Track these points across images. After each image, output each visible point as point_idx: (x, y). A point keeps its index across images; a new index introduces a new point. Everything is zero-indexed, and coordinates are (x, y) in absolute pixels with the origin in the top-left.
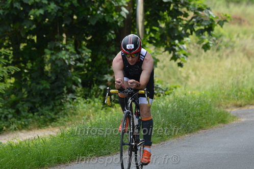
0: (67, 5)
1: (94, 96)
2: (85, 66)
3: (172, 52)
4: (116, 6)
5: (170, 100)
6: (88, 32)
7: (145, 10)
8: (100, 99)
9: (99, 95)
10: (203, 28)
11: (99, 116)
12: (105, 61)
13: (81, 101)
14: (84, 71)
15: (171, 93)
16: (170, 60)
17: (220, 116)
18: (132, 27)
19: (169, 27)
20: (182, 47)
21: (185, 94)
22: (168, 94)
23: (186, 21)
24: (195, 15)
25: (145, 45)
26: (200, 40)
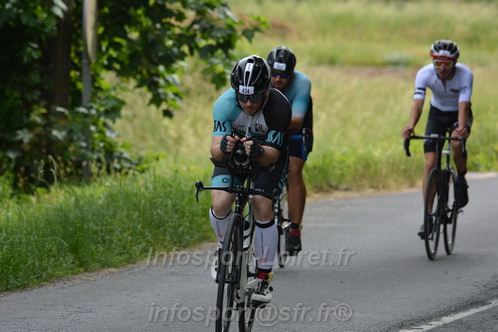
3: (153, 89)
5: (146, 183)
7: (100, 5)
8: (8, 177)
9: (5, 170)
10: (212, 42)
12: (20, 102)
15: (148, 169)
16: (149, 105)
18: (74, 36)
19: (146, 39)
20: (170, 80)
21: (176, 172)
22: (143, 171)
23: (181, 29)
24: (199, 17)
25: (98, 75)
26: (207, 66)
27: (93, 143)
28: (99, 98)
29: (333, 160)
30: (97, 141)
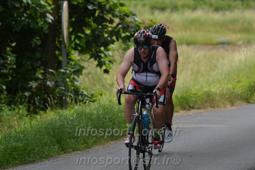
1: (18, 103)
2: (9, 73)
3: (98, 59)
4: (40, 13)
5: (95, 107)
6: (12, 39)
7: (70, 17)
8: (25, 106)
9: (24, 102)
10: (128, 34)
11: (23, 123)
12: (30, 67)
13: (6, 108)
14: (8, 78)
15: (96, 100)
16: (97, 67)
18: (57, 33)
19: (94, 34)
20: (107, 54)
21: (110, 101)
22: (94, 101)
23: (112, 28)
24: (121, 22)
25: (70, 52)
26: (126, 46)
27: (68, 88)
28: (71, 64)
29: (191, 93)
30: (70, 87)
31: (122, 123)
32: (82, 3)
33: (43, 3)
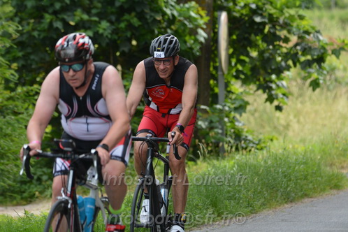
0: (123, 25)
3: (267, 91)
4: (190, 28)
5: (263, 157)
7: (230, 34)
10: (309, 57)
15: (265, 147)
16: (266, 102)
17: (333, 179)
18: (213, 56)
19: (263, 57)
20: (280, 85)
21: (285, 149)
22: (262, 149)
23: (287, 49)
24: (300, 41)
25: (229, 82)
26: (306, 75)
27: (226, 130)
28: (231, 99)
30: (229, 129)
31: (301, 179)
32: (246, 15)
33: (193, 14)
